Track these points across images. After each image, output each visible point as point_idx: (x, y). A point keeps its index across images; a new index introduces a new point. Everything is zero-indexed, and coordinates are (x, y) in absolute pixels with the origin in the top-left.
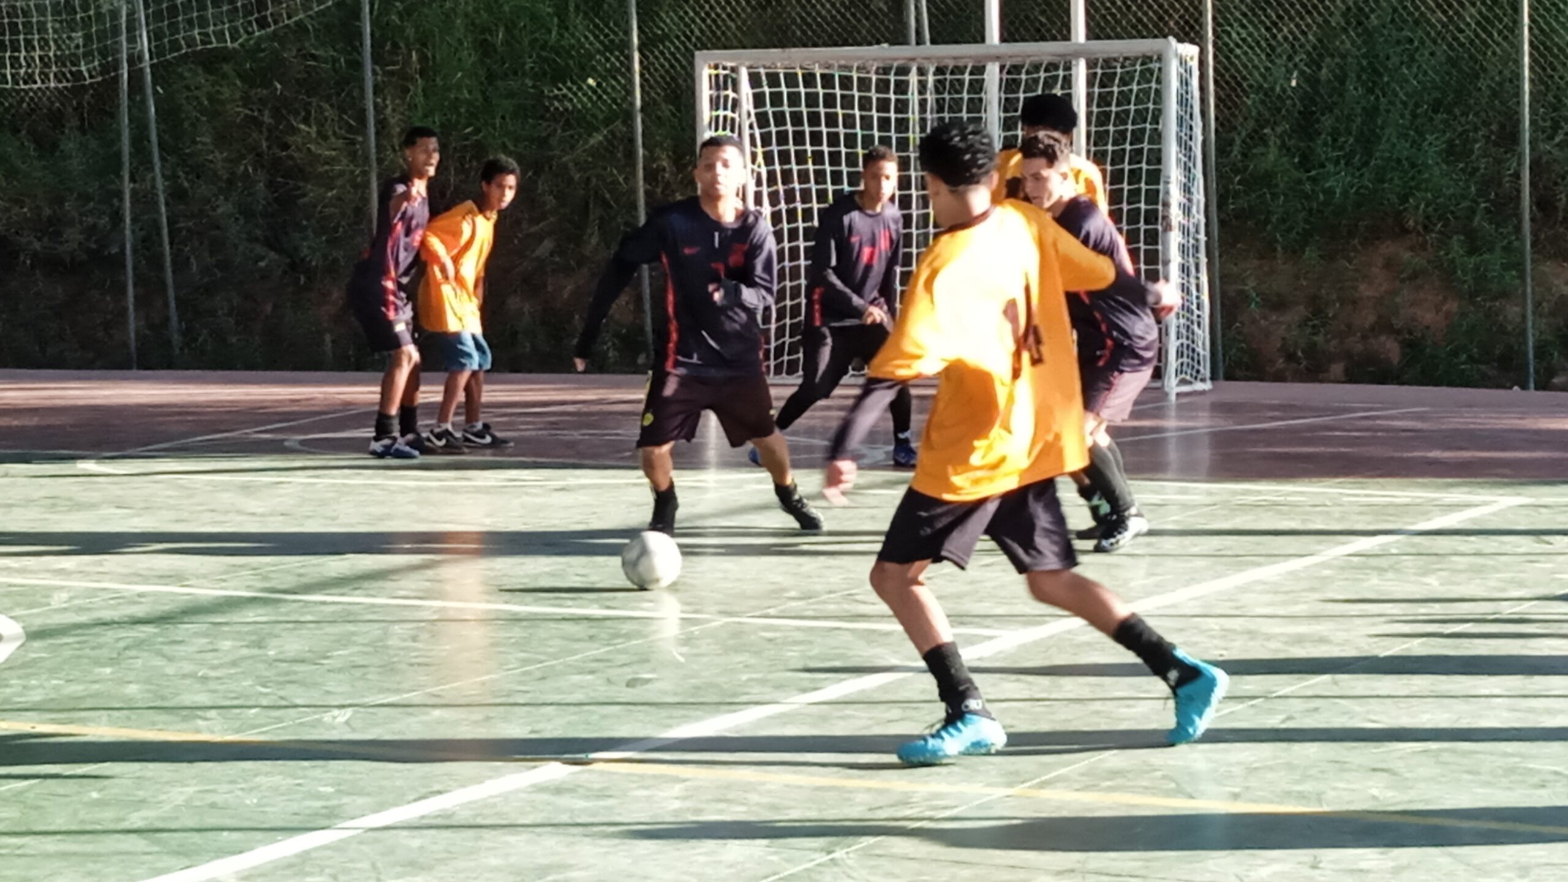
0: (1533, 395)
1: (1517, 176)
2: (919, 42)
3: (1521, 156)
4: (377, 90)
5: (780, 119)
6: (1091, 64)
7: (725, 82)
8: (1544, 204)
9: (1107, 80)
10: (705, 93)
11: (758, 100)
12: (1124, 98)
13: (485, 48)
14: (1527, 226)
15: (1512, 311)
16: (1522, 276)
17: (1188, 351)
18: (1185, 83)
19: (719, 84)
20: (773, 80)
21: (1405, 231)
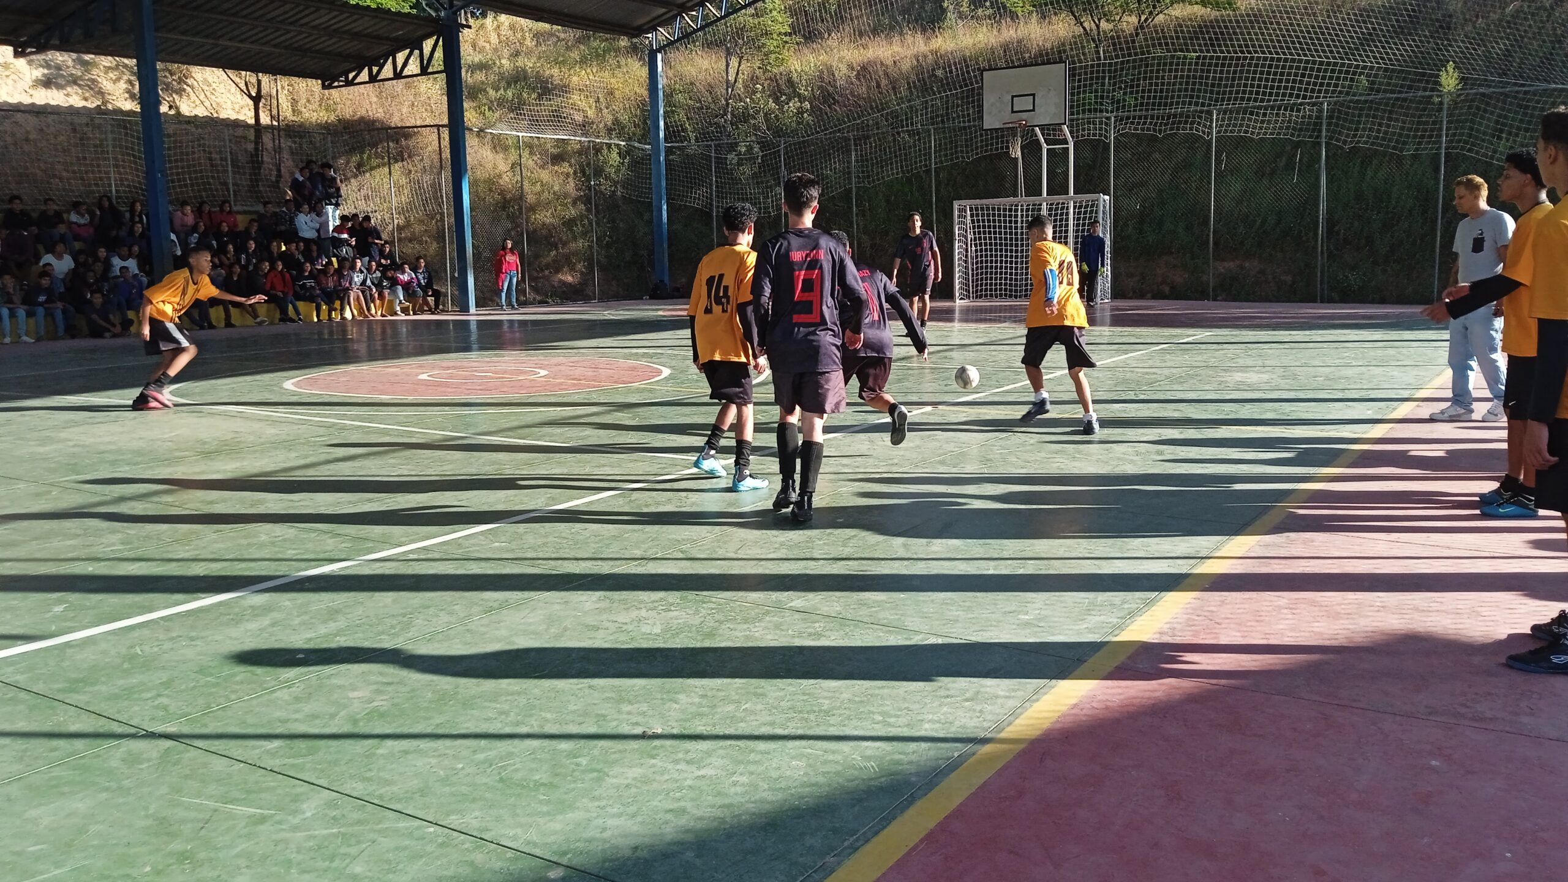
0: (1212, 303)
1: (1208, 235)
2: (1022, 196)
3: (1210, 229)
4: (857, 215)
5: (978, 221)
6: (1075, 203)
7: (962, 210)
8: (1215, 243)
9: (1080, 207)
10: (956, 213)
11: (972, 215)
12: (1085, 213)
13: (888, 201)
14: (1211, 250)
15: (1205, 278)
16: (1209, 266)
17: (1103, 290)
18: (1104, 207)
19: (960, 210)
20: (977, 209)
21: (1172, 253)
